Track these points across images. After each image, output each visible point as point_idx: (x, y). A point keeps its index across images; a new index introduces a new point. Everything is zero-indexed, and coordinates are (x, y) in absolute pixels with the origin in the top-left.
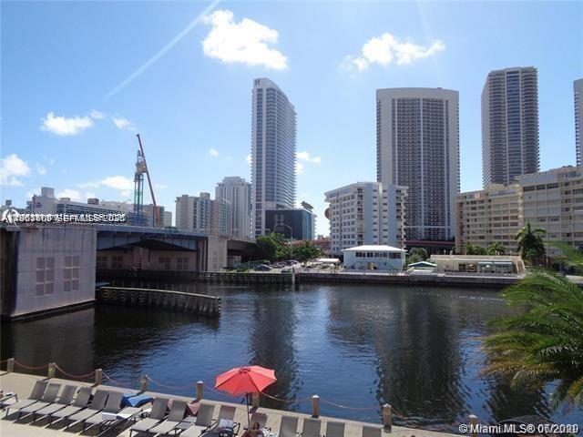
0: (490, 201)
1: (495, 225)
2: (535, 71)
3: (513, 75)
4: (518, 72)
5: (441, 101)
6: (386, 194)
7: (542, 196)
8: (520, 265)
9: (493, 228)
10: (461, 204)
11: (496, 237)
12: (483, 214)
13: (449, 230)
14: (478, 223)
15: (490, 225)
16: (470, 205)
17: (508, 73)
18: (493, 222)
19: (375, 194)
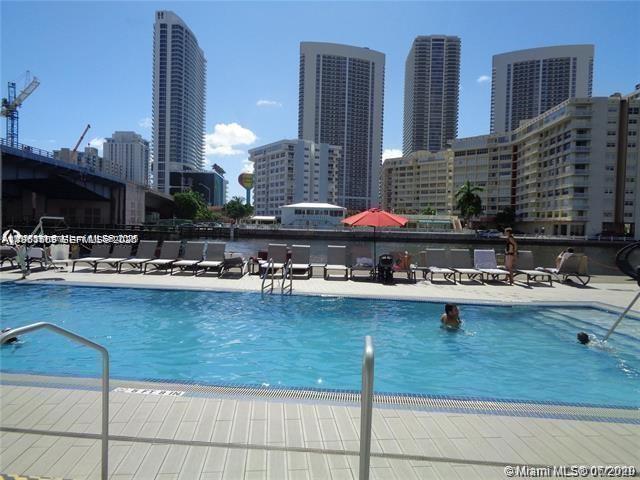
0: (419, 167)
1: (423, 192)
2: (459, 41)
3: (438, 42)
4: (443, 40)
5: (368, 63)
6: (318, 154)
7: (473, 160)
8: (457, 224)
9: (420, 195)
10: (390, 170)
11: (422, 204)
12: (411, 180)
13: (369, 201)
14: (407, 189)
15: (418, 192)
16: (399, 172)
17: (434, 40)
18: (421, 189)
19: (306, 153)
